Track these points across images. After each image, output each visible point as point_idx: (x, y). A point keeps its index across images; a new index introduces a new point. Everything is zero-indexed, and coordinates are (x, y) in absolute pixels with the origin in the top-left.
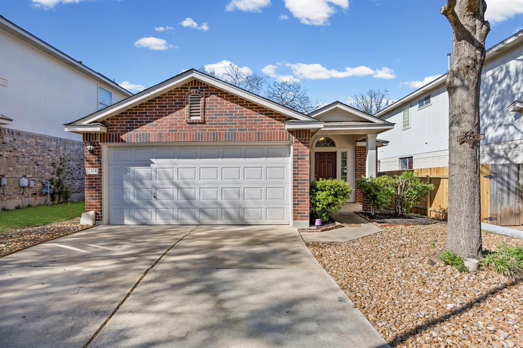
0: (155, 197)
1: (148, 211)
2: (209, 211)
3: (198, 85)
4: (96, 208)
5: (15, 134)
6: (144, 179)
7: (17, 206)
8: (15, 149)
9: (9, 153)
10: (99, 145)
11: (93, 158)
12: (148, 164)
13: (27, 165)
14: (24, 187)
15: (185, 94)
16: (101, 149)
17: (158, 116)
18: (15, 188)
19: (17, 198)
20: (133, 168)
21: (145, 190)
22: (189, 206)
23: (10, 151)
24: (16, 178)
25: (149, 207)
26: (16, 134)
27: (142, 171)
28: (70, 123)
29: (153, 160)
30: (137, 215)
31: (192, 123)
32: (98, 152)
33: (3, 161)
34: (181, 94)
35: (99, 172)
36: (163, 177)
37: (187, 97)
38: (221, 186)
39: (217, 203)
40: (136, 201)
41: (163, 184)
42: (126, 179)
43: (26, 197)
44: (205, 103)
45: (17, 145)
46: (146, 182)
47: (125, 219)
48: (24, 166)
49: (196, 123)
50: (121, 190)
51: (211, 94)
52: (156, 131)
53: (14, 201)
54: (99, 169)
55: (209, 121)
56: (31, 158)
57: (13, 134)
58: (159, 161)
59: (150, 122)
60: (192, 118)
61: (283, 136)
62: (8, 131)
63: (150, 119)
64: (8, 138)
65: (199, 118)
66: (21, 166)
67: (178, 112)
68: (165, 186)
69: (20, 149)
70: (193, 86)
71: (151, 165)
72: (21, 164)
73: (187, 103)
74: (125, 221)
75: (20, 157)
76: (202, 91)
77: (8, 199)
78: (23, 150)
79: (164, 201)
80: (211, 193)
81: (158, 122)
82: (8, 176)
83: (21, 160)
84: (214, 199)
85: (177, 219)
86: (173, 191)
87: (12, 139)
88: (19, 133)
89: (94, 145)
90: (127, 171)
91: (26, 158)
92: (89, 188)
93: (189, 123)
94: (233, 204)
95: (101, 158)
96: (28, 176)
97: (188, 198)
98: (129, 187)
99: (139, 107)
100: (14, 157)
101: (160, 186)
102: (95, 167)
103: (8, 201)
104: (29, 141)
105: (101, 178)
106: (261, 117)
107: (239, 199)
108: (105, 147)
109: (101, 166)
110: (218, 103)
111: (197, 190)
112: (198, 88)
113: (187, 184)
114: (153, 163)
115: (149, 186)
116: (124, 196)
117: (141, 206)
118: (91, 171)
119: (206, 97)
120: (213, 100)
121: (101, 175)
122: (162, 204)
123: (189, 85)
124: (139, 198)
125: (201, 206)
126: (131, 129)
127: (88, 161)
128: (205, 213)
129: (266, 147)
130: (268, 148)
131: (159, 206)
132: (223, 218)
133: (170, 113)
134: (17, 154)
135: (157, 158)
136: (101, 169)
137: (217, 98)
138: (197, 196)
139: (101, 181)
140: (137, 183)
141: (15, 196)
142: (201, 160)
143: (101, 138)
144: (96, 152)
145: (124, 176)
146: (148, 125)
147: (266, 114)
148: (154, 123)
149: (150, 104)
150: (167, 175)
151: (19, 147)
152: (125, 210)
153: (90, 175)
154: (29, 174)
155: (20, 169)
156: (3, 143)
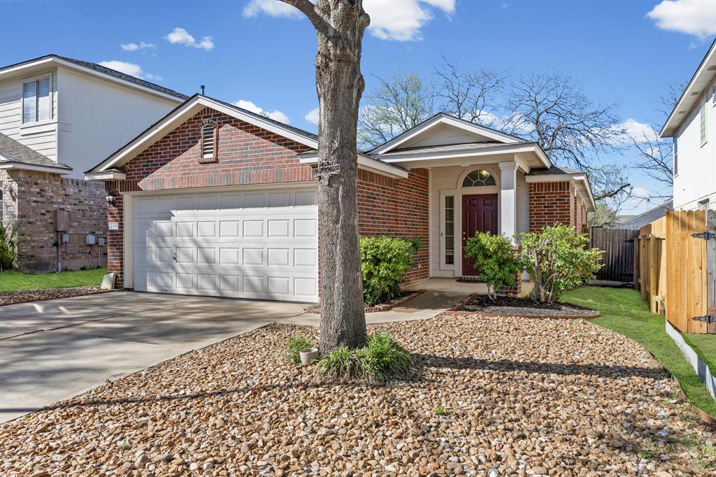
0: (175, 258)
1: (169, 276)
2: (230, 278)
3: (211, 113)
4: (117, 270)
5: (80, 185)
6: (166, 236)
7: (82, 266)
8: (80, 202)
9: (73, 206)
10: (119, 195)
11: (114, 210)
12: (168, 217)
13: (95, 219)
14: (91, 246)
15: (197, 126)
16: (122, 199)
17: (172, 156)
18: (80, 246)
19: (83, 257)
20: (155, 222)
21: (166, 249)
22: (210, 272)
23: (75, 204)
24: (82, 234)
25: (170, 270)
26: (82, 184)
27: (163, 225)
28: (90, 171)
29: (173, 212)
30: (159, 280)
31: (205, 163)
32: (119, 202)
33: (63, 216)
34: (194, 127)
35: (119, 227)
36: (184, 233)
37: (200, 130)
38: (242, 246)
39: (239, 269)
40: (158, 263)
41: (184, 242)
42: (149, 236)
43: (95, 257)
44: (218, 135)
45: (83, 197)
46: (168, 239)
47: (148, 284)
48: (93, 221)
49: (209, 163)
50: (144, 248)
51: (225, 123)
52: (170, 175)
53: (79, 260)
54: (120, 224)
55: (222, 159)
56: (101, 211)
57: (77, 185)
58: (179, 212)
59: (164, 164)
60: (206, 156)
61: (306, 174)
62: (72, 182)
63: (164, 160)
64: (71, 190)
65: (211, 156)
66: (88, 221)
67: (191, 149)
68: (186, 245)
69: (87, 202)
70: (206, 115)
71: (172, 218)
72: (88, 219)
73: (200, 138)
74: (148, 287)
75: (87, 210)
76: (215, 120)
77: (71, 258)
78: (91, 203)
79: (185, 264)
80: (232, 255)
81: (172, 164)
82: (70, 233)
83: (88, 214)
84: (235, 263)
85: (197, 288)
86: (193, 250)
87: (77, 190)
88: (85, 183)
89: (114, 195)
90: (148, 225)
91: (94, 211)
92: (111, 245)
93: (201, 163)
94: (256, 270)
95: (122, 210)
96: (96, 233)
97: (208, 260)
98: (152, 245)
99: (155, 146)
100: (79, 210)
101: (180, 245)
102: (116, 221)
103: (71, 261)
104: (98, 192)
105: (122, 235)
106: (280, 149)
107: (262, 264)
108: (127, 197)
109: (122, 220)
110: (232, 134)
111: (217, 250)
112: (210, 116)
113: (208, 242)
114: (173, 215)
115: (170, 244)
116: (147, 256)
117: (163, 269)
118: (113, 226)
119: (220, 127)
120: (227, 130)
121: (122, 231)
122: (183, 267)
123: (202, 114)
124: (161, 259)
125: (222, 272)
126: (147, 174)
127: (111, 214)
128: (226, 281)
129: (294, 191)
130: (296, 192)
131: (180, 270)
132: (245, 289)
133: (183, 151)
134: (83, 208)
135: (177, 209)
136: (122, 224)
137: (231, 127)
138: (217, 259)
139: (122, 238)
140: (159, 240)
141: (80, 255)
142: (221, 210)
143: (121, 187)
144: (117, 203)
145: (147, 231)
146: (161, 169)
147: (285, 145)
148: (169, 165)
149: (164, 142)
150: (188, 230)
151: (86, 200)
152: (148, 274)
153: (112, 231)
154: (99, 230)
155: (87, 224)
156: (66, 195)
